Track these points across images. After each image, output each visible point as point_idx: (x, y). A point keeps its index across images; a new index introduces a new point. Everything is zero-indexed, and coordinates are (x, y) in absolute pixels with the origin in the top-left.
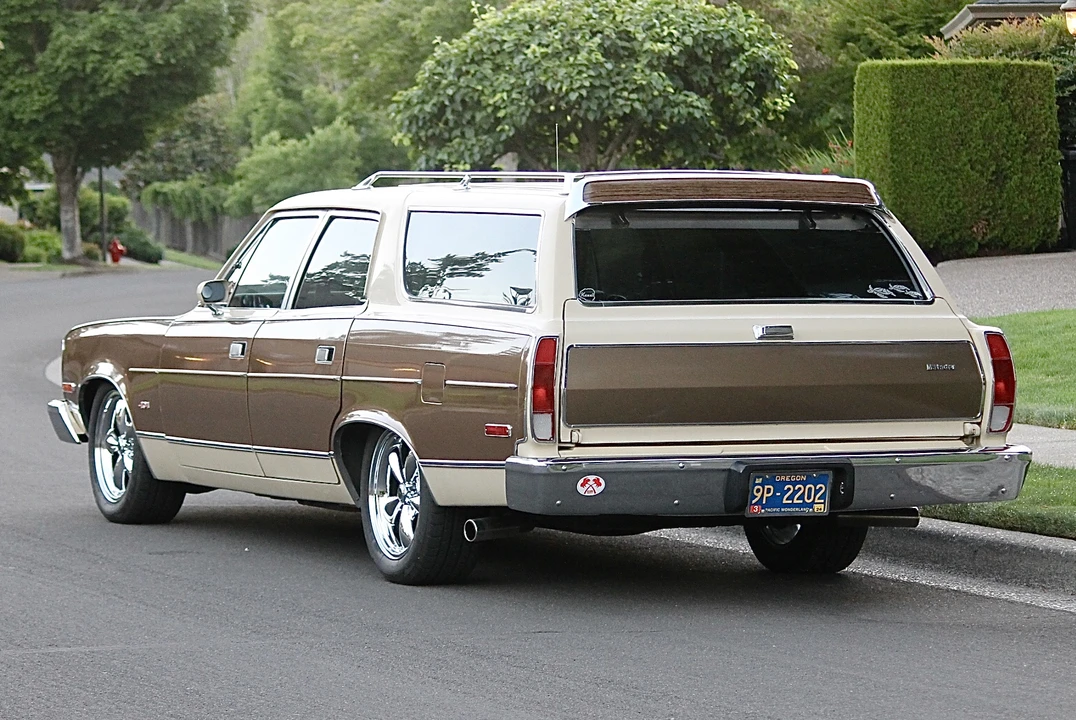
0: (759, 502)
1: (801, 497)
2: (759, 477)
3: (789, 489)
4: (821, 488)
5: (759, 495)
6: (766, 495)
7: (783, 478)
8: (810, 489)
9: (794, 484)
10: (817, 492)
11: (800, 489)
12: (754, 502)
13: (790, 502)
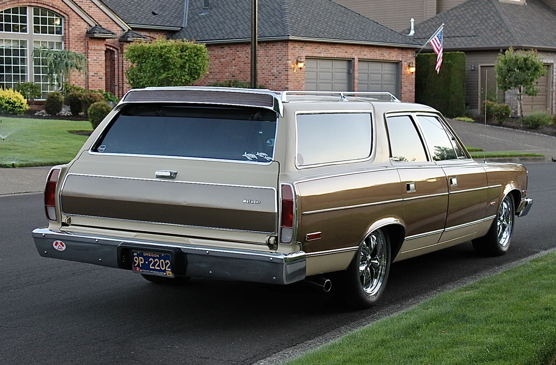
0: (138, 265)
1: (159, 266)
2: (135, 252)
3: (151, 261)
4: (168, 263)
5: (137, 262)
6: (141, 262)
7: (147, 254)
8: (162, 262)
9: (154, 258)
10: (166, 264)
11: (157, 262)
12: (136, 265)
13: (154, 268)
